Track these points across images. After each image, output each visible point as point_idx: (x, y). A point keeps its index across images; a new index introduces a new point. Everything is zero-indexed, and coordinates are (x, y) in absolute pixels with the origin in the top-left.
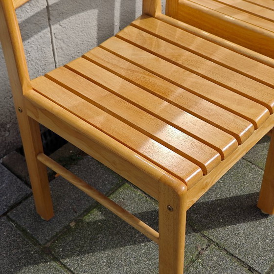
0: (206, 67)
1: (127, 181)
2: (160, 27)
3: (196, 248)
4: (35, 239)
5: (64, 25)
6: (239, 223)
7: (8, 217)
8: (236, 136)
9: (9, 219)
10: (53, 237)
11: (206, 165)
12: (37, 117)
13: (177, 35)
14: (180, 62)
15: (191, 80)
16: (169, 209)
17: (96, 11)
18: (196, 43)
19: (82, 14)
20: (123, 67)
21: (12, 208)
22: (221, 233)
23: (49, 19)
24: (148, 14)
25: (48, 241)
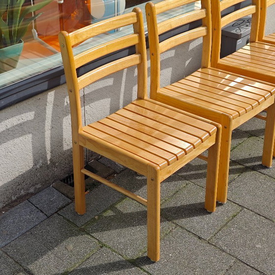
0: (170, 122)
1: (128, 197)
2: (147, 104)
3: (169, 228)
4: (75, 224)
5: (92, 106)
6: (194, 216)
7: (58, 214)
9: (59, 215)
10: (85, 223)
11: (169, 160)
12: (85, 145)
13: (156, 108)
14: (158, 120)
15: (162, 128)
16: (152, 180)
17: (110, 99)
18: (166, 111)
19: (102, 101)
20: (128, 122)
21: (60, 209)
22: (183, 222)
23: (84, 102)
24: (140, 98)
25: (83, 225)
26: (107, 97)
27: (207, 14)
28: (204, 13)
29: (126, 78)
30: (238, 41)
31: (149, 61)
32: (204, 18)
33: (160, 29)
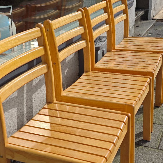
0: (86, 119)
8: (113, 143)
11: (106, 157)
12: (13, 157)
14: (74, 119)
15: (82, 125)
17: (16, 109)
18: (78, 110)
24: (49, 102)
26: (14, 107)
27: (85, 30)
29: (27, 89)
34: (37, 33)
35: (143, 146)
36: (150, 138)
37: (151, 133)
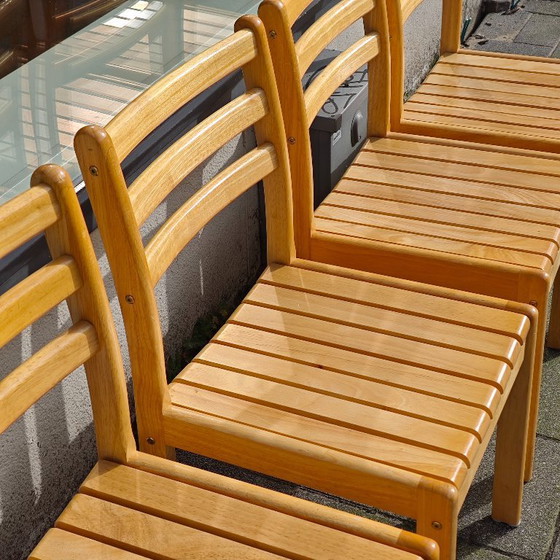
2: (141, 486)
27: (269, 105)
28: (260, 103)
30: (335, 135)
31: (116, 301)
32: (260, 121)
33: (141, 207)
34: (37, 214)
35: (488, 548)
36: (521, 509)
37: (525, 483)
